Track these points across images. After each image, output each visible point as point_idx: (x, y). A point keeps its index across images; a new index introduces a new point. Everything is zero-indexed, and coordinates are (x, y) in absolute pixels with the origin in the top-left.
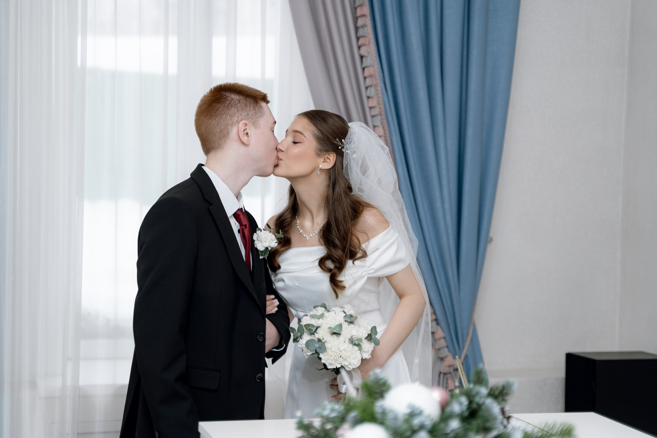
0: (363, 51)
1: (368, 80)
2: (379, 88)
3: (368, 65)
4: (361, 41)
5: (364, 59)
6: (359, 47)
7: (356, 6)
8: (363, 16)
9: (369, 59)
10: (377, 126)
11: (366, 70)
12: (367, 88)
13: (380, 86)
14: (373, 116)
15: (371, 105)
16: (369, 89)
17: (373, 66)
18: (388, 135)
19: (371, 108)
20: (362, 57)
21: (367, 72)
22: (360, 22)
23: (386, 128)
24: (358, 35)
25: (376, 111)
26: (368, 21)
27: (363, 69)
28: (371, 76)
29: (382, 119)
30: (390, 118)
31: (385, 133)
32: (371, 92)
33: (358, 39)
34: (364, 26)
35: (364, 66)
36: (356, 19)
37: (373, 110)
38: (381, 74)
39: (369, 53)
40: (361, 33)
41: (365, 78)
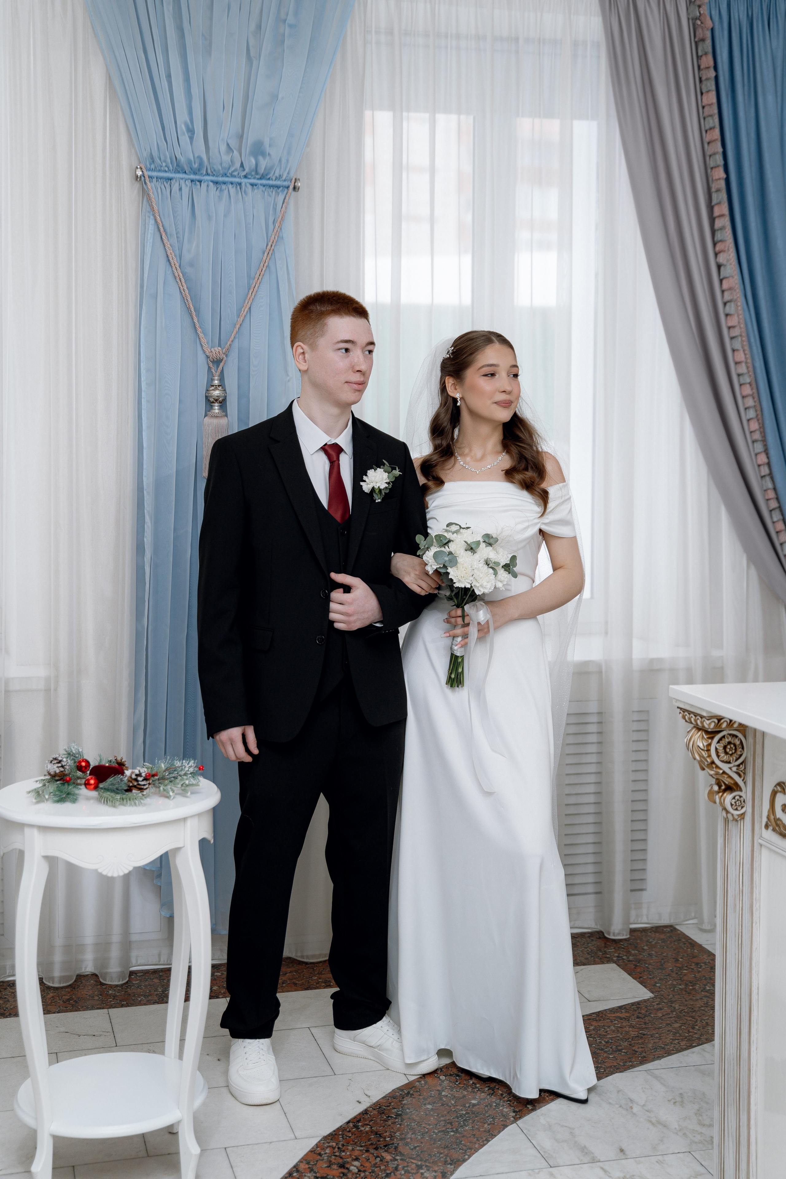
0: (721, 259)
1: (726, 294)
2: (739, 304)
3: (728, 275)
4: (719, 247)
5: (722, 269)
6: (716, 255)
7: (713, 204)
8: (722, 216)
9: (728, 267)
10: (737, 350)
11: (724, 282)
12: (725, 304)
13: (741, 301)
14: (732, 338)
15: (730, 324)
16: (728, 305)
17: (733, 277)
18: (749, 361)
19: (729, 328)
20: (719, 267)
21: (725, 285)
22: (718, 224)
23: (747, 352)
24: (716, 239)
25: (735, 332)
26: (725, 222)
27: (721, 281)
28: (730, 289)
29: (742, 341)
30: (752, 340)
31: (746, 358)
32: (731, 308)
33: (715, 244)
34: (722, 228)
35: (721, 277)
36: (712, 220)
37: (731, 330)
38: (742, 287)
39: (728, 261)
40: (719, 236)
41: (723, 292)
